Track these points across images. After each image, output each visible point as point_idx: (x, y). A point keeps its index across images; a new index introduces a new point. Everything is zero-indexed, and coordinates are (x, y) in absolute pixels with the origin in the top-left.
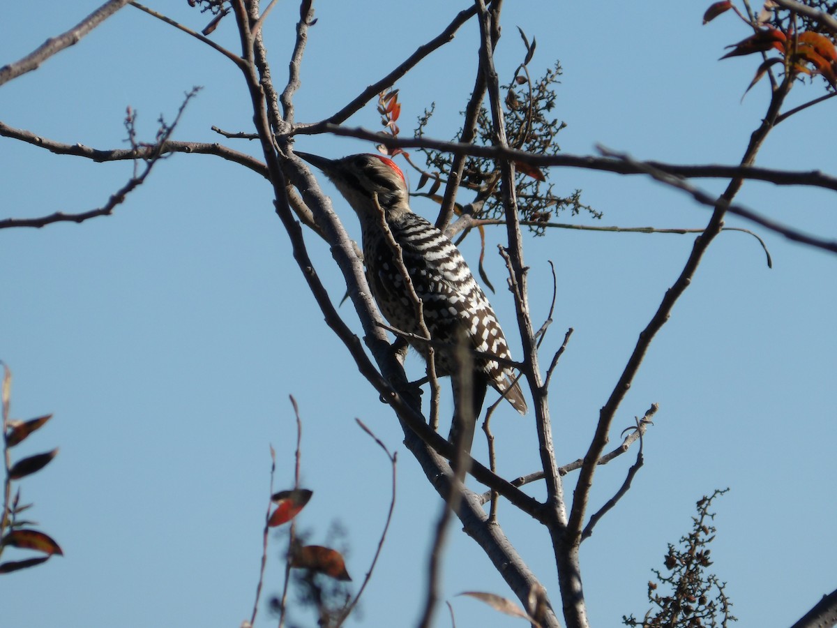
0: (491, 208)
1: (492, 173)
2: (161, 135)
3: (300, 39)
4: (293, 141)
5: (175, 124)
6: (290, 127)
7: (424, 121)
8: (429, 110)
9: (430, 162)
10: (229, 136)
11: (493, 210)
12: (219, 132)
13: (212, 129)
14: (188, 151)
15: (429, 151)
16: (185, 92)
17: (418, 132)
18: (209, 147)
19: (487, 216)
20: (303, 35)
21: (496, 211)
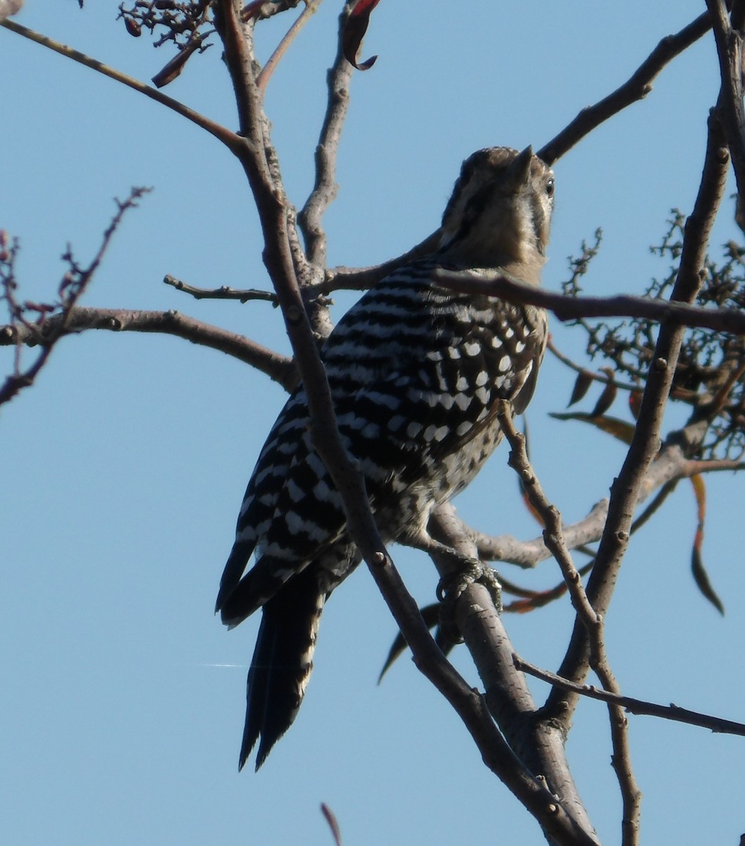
0: (720, 439)
1: (721, 366)
2: (69, 288)
3: (335, 100)
4: (329, 302)
5: (95, 264)
6: (322, 275)
7: (580, 266)
8: (590, 244)
9: (594, 347)
10: (199, 295)
11: (723, 445)
12: (179, 286)
13: (166, 281)
14: (117, 327)
15: (592, 322)
16: (116, 199)
17: (569, 287)
18: (158, 319)
19: (712, 457)
20: (342, 92)
21: (730, 445)
